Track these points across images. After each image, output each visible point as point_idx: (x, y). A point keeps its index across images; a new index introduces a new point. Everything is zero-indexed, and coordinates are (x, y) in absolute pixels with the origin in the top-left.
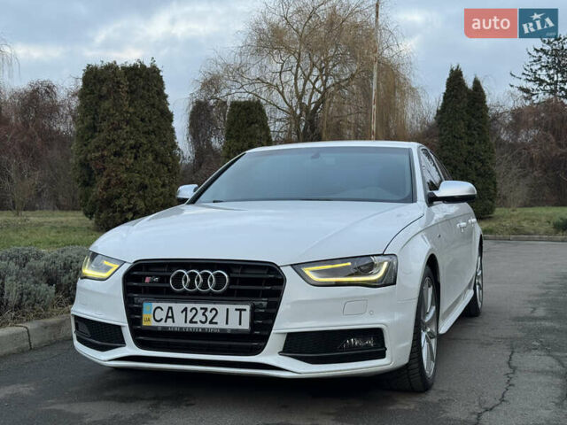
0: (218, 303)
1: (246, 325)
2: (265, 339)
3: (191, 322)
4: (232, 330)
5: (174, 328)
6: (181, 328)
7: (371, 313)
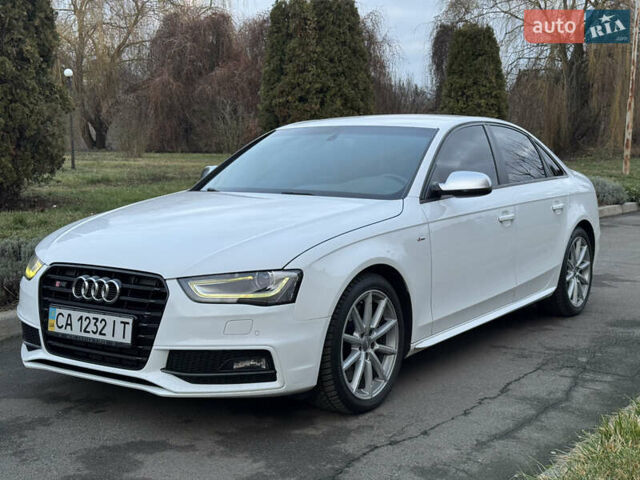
0: (109, 314)
1: (128, 340)
2: (147, 354)
3: (85, 331)
4: (116, 343)
5: (71, 336)
6: (76, 337)
7: (257, 333)
